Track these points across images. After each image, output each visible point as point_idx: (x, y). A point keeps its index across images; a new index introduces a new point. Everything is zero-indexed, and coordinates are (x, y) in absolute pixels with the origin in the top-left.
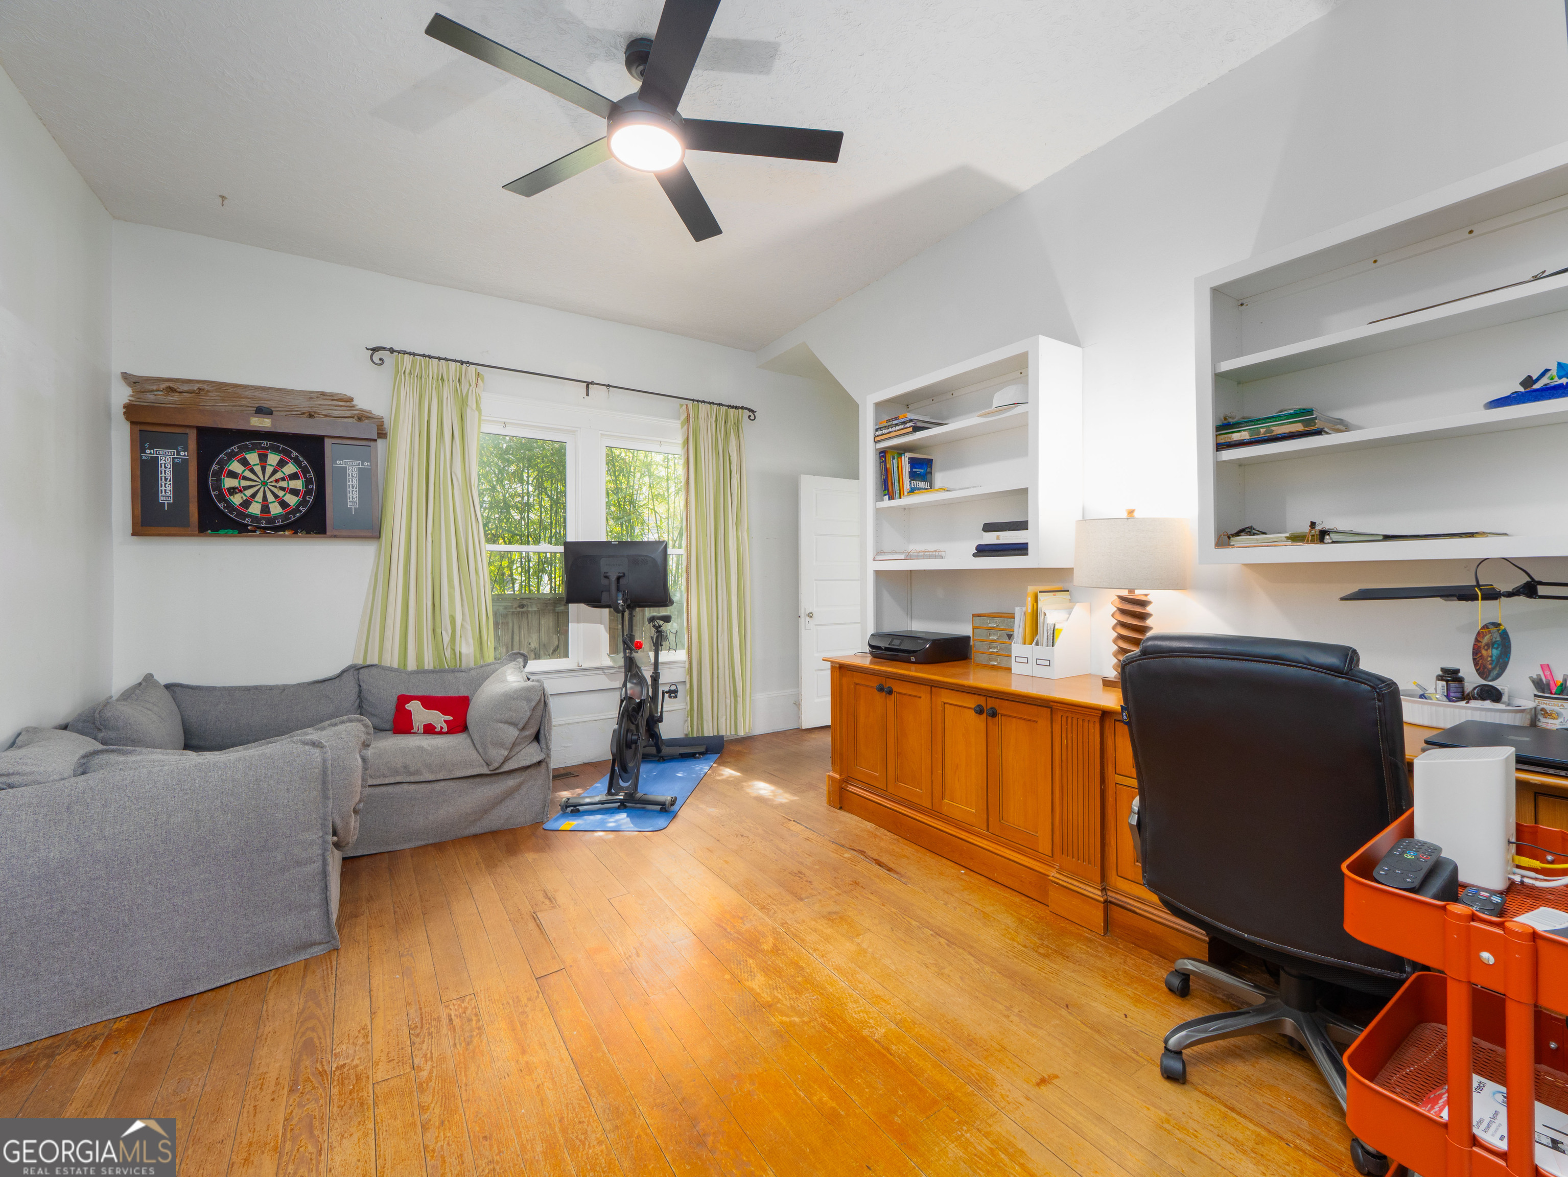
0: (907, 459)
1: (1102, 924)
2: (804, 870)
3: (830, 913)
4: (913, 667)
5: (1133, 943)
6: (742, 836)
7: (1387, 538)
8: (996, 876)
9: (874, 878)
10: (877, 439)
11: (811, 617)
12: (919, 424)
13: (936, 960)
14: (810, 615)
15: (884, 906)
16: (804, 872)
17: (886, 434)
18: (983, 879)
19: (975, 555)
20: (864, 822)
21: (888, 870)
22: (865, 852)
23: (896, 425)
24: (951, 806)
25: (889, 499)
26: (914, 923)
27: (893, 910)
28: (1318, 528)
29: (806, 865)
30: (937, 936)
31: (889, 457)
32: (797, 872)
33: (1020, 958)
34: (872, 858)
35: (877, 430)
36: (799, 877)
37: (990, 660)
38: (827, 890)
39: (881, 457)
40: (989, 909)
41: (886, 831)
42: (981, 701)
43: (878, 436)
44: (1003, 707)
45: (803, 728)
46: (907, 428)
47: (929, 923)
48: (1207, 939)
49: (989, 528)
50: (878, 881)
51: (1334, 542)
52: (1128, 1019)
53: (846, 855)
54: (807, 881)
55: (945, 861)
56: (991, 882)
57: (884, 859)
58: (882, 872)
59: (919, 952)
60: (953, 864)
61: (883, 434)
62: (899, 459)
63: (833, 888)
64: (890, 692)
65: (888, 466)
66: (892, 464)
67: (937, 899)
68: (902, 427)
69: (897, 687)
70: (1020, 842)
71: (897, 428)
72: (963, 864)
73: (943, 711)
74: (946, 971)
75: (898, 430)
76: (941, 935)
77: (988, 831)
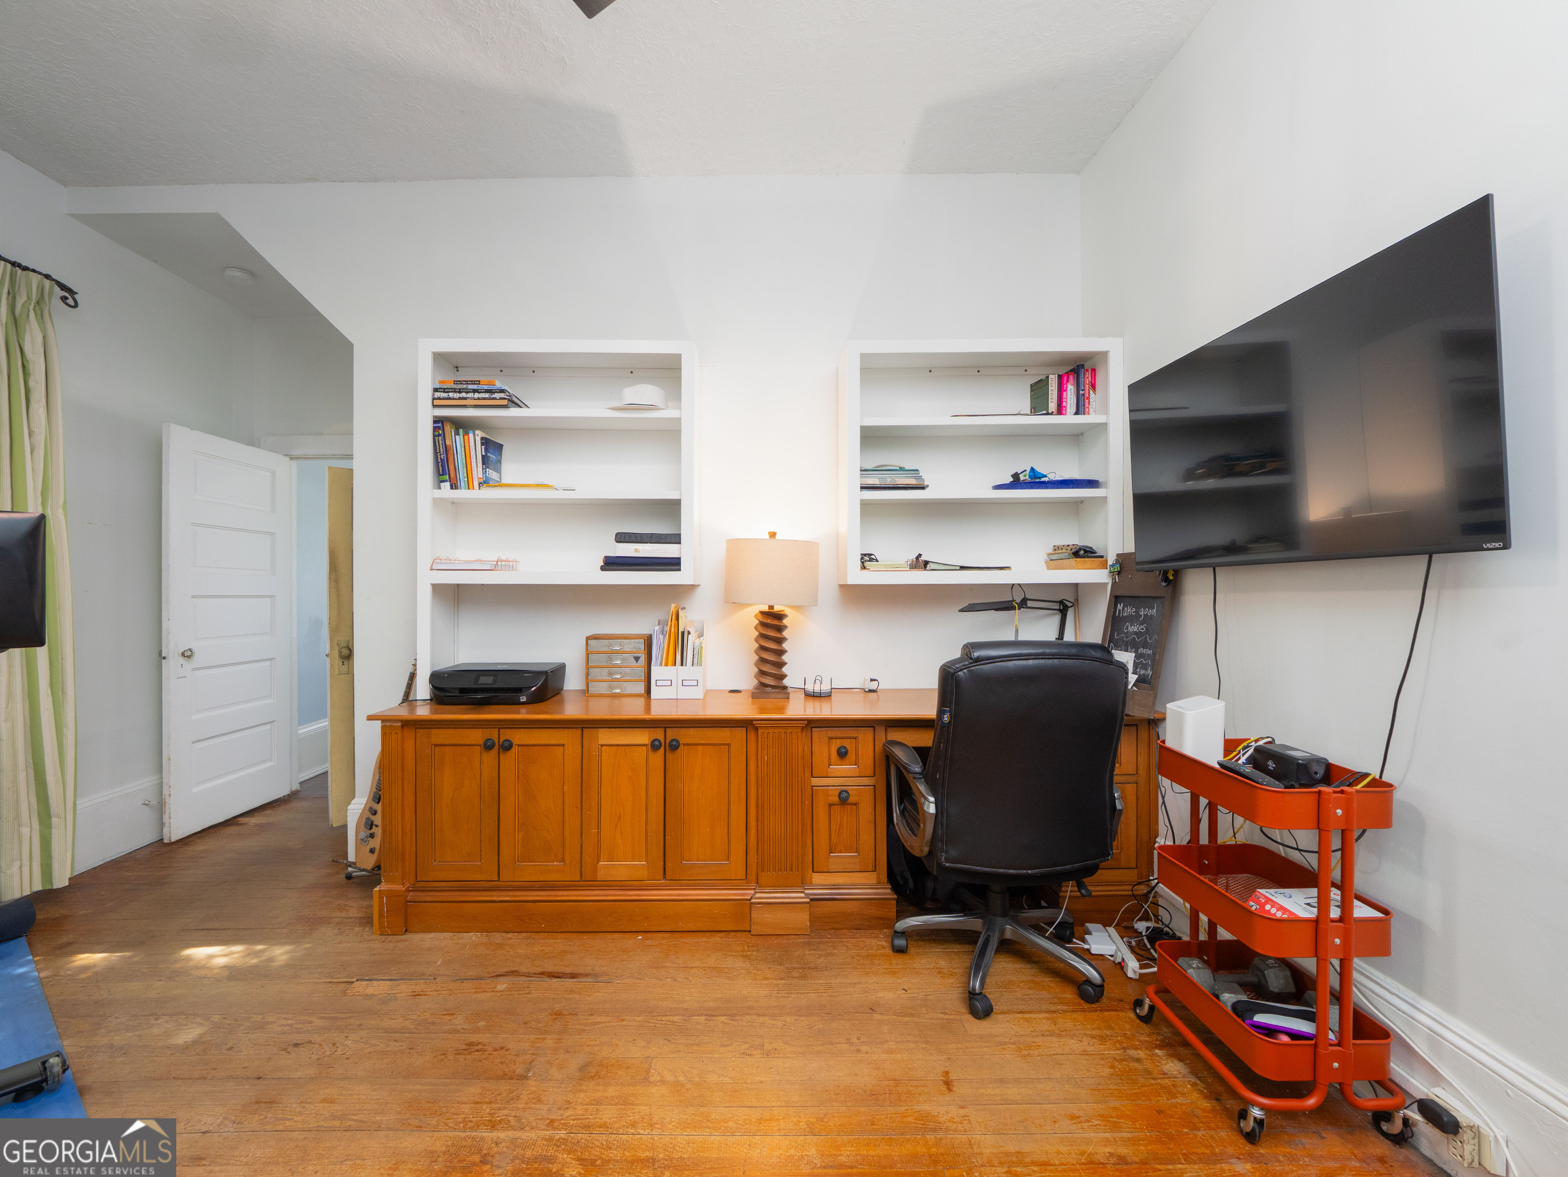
0: (478, 439)
1: (808, 924)
2: (474, 1038)
3: (581, 1069)
4: (523, 709)
5: (832, 929)
6: (296, 1045)
7: (963, 568)
8: (681, 926)
9: (570, 996)
10: (437, 402)
11: (189, 657)
12: (514, 399)
13: (746, 1043)
14: (187, 655)
15: (623, 1020)
16: (474, 1040)
17: (456, 399)
18: (666, 935)
19: (603, 568)
20: (460, 935)
21: (573, 978)
22: (517, 971)
23: (475, 391)
24: (608, 869)
25: (452, 488)
26: (676, 1019)
27: (638, 1019)
28: (923, 558)
29: (463, 1029)
30: (714, 1018)
31: (448, 428)
32: (464, 1047)
33: (793, 991)
34: (535, 974)
35: (436, 390)
36: (477, 1051)
37: (611, 688)
38: (538, 1045)
39: (435, 429)
40: (711, 962)
41: (504, 934)
42: (659, 734)
43: (439, 398)
44: (686, 736)
45: (173, 840)
46: (494, 399)
47: (687, 1009)
48: (895, 897)
49: (622, 538)
50: (577, 996)
51: (932, 570)
52: (909, 991)
53: (500, 987)
54: (496, 1050)
55: (609, 936)
56: (676, 935)
57: (549, 967)
58: (569, 983)
59: (722, 1046)
60: (621, 935)
61: (450, 399)
62: (466, 437)
63: (541, 1036)
64: (507, 747)
65: (448, 443)
66: (457, 441)
67: (660, 979)
68: (487, 395)
69: (518, 737)
70: (707, 877)
71: (477, 395)
72: (634, 929)
73: (600, 756)
74: (768, 1046)
75: (479, 399)
76: (714, 1014)
77: (664, 877)
